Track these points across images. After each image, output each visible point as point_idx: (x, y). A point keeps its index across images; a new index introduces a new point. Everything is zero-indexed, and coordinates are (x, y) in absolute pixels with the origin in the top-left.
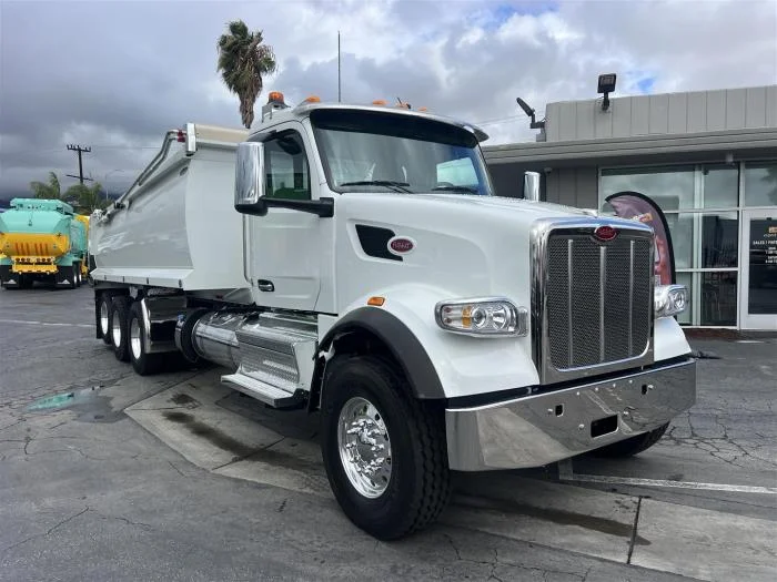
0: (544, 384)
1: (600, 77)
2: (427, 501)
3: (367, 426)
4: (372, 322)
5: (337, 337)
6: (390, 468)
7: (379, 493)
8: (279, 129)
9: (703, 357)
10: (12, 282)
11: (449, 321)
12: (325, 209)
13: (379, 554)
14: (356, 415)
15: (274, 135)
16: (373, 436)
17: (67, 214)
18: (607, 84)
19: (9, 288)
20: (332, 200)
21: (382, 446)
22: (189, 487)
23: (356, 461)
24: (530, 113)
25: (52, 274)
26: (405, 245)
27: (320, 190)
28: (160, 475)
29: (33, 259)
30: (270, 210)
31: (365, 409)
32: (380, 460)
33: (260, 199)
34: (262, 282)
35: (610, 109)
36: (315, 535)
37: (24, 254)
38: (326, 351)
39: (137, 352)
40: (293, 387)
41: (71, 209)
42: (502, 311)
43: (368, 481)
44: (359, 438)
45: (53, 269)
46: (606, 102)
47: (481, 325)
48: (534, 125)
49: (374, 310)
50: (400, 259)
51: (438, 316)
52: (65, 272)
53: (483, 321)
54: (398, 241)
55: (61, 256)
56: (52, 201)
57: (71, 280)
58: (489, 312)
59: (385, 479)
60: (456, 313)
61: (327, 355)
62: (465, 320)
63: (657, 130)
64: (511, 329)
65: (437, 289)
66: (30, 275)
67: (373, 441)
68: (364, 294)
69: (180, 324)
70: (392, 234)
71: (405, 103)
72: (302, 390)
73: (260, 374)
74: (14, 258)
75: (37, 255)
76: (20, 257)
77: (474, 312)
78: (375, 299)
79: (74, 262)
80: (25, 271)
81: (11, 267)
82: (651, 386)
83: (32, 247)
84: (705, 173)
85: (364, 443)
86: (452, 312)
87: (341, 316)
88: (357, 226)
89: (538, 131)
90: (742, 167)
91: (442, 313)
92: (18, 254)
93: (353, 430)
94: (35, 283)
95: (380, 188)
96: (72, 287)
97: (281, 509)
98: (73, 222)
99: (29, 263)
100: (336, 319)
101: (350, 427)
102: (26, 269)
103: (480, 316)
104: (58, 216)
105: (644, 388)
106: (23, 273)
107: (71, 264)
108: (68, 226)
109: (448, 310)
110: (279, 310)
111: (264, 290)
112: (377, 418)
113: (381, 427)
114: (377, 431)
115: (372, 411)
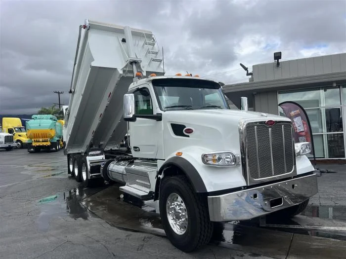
0: (249, 185)
1: (275, 54)
2: (202, 237)
3: (178, 205)
4: (178, 163)
5: (165, 169)
6: (187, 223)
7: (183, 233)
8: (140, 87)
9: (328, 172)
10: (32, 150)
11: (207, 161)
12: (159, 118)
13: (183, 257)
14: (173, 201)
15: (138, 89)
16: (180, 209)
17: (54, 120)
18: (278, 56)
19: (31, 152)
20: (161, 114)
21: (184, 214)
22: (107, 232)
23: (174, 219)
24: (246, 69)
25: (48, 146)
26: (190, 131)
27: (157, 110)
28: (95, 227)
29: (41, 140)
30: (137, 119)
31: (177, 198)
32: (183, 219)
33: (133, 116)
34: (135, 147)
35: (280, 66)
36: (157, 250)
37: (37, 138)
38: (161, 175)
39: (85, 177)
40: (148, 191)
41: (56, 118)
42: (229, 157)
43: (179, 227)
44: (175, 210)
45: (49, 144)
46: (278, 64)
47: (220, 162)
48: (248, 74)
49: (178, 158)
50: (188, 136)
51: (203, 159)
52: (54, 144)
53: (221, 160)
54: (187, 129)
55: (52, 138)
56: (48, 115)
57: (56, 148)
58: (223, 157)
59: (185, 227)
60: (210, 157)
61: (161, 176)
62: (214, 160)
63: (301, 74)
64: (233, 163)
65: (203, 148)
66: (39, 146)
67: (180, 211)
68: (174, 151)
69: (102, 166)
70: (185, 127)
71: (189, 74)
72: (152, 192)
73: (135, 186)
74: (33, 140)
75: (42, 138)
76: (36, 139)
77: (217, 157)
78: (179, 153)
79: (57, 140)
80: (38, 145)
81: (32, 143)
82: (296, 185)
83: (40, 135)
84: (325, 91)
85: (177, 212)
86: (209, 157)
87: (166, 160)
88: (171, 124)
89: (250, 76)
90: (341, 87)
91: (204, 158)
92: (35, 138)
93: (173, 206)
94: (41, 150)
95: (180, 108)
96: (56, 151)
97: (144, 240)
98: (57, 123)
99: (39, 142)
100: (164, 161)
101: (171, 205)
102: (38, 144)
103: (219, 159)
104: (51, 121)
105: (293, 186)
106: (37, 146)
107: (56, 141)
108: (55, 125)
109: (207, 157)
110: (141, 159)
111: (136, 151)
112: (182, 202)
113: (183, 206)
114: (182, 207)
115: (180, 199)
